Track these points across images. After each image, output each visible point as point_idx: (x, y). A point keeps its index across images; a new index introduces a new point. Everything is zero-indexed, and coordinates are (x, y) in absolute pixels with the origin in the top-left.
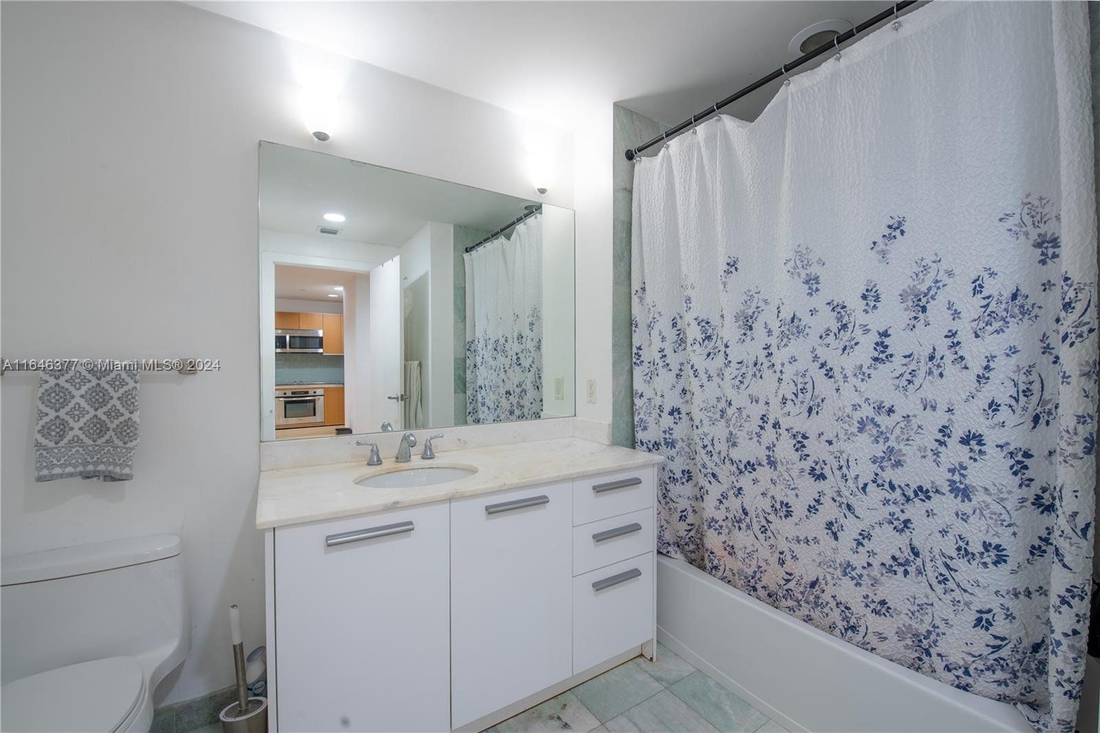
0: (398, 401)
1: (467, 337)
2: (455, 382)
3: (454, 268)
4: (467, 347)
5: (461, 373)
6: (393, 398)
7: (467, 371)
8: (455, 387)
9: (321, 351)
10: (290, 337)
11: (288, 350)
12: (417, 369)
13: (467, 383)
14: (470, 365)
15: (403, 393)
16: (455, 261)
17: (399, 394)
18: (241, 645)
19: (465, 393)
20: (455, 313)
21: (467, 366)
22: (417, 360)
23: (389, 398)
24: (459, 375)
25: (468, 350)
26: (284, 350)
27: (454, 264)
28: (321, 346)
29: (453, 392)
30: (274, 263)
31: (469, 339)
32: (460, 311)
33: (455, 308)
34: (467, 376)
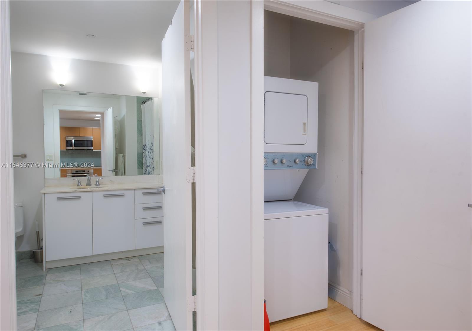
0: (113, 172)
1: (143, 144)
2: (138, 164)
3: (137, 112)
4: (143, 148)
5: (141, 160)
6: (110, 171)
7: (143, 159)
8: (138, 166)
9: (92, 148)
10: (75, 141)
11: (74, 148)
12: (122, 158)
13: (143, 164)
14: (144, 156)
15: (115, 169)
16: (137, 108)
17: (113, 169)
18: (39, 232)
19: (143, 169)
20: (138, 132)
21: (143, 156)
22: (122, 154)
23: (109, 171)
24: (140, 160)
25: (144, 149)
26: (71, 148)
27: (137, 110)
28: (92, 146)
29: (137, 168)
30: (59, 110)
31: (144, 144)
32: (140, 131)
33: (138, 130)
34: (143, 161)
